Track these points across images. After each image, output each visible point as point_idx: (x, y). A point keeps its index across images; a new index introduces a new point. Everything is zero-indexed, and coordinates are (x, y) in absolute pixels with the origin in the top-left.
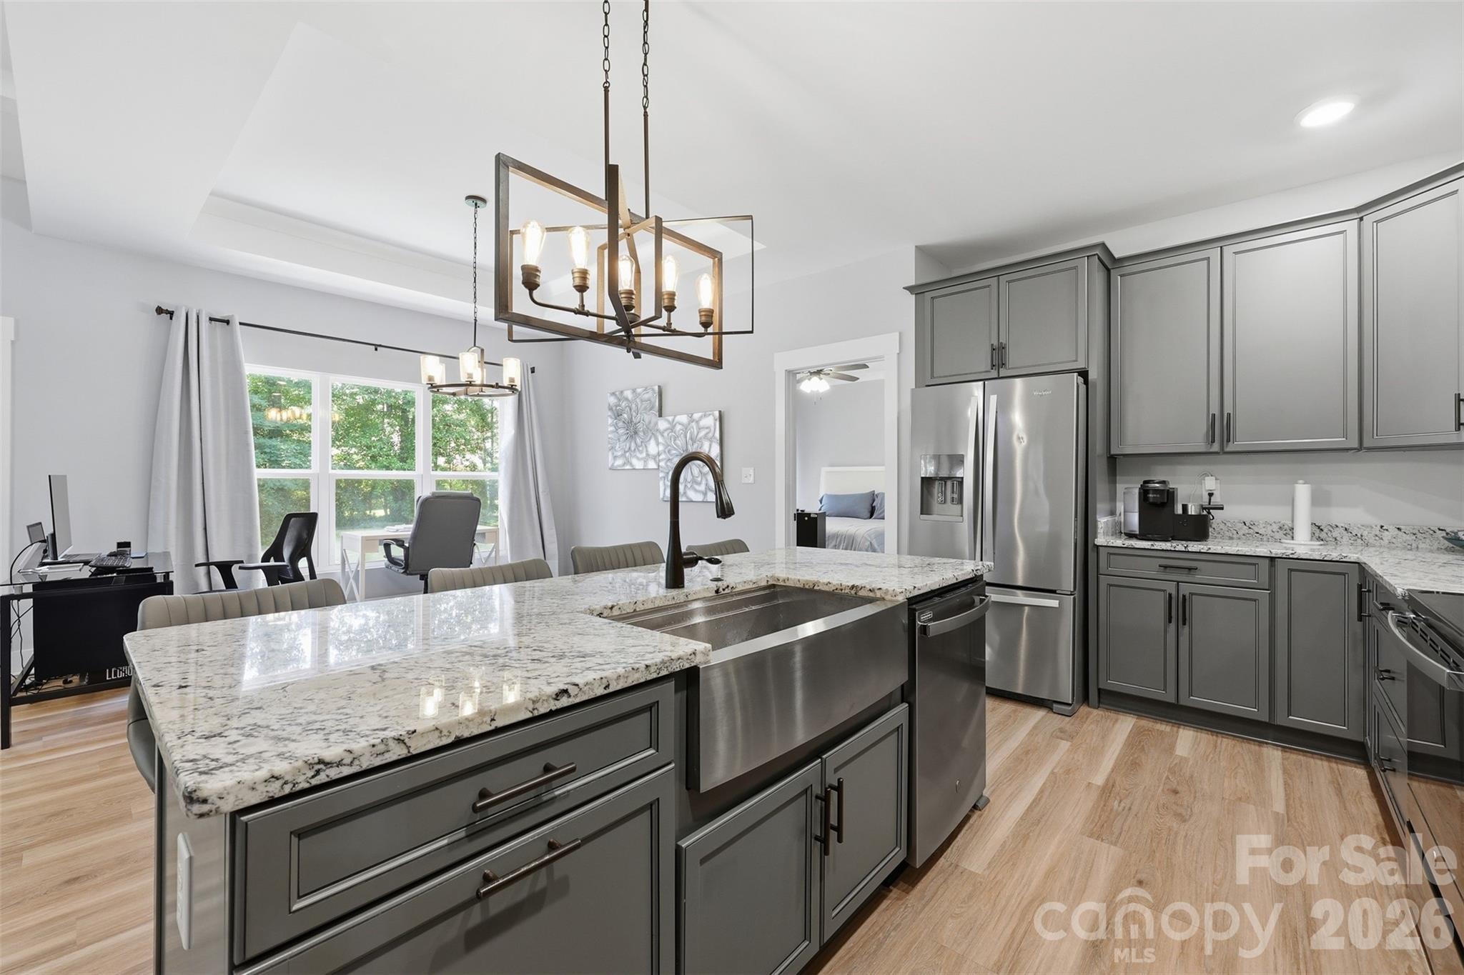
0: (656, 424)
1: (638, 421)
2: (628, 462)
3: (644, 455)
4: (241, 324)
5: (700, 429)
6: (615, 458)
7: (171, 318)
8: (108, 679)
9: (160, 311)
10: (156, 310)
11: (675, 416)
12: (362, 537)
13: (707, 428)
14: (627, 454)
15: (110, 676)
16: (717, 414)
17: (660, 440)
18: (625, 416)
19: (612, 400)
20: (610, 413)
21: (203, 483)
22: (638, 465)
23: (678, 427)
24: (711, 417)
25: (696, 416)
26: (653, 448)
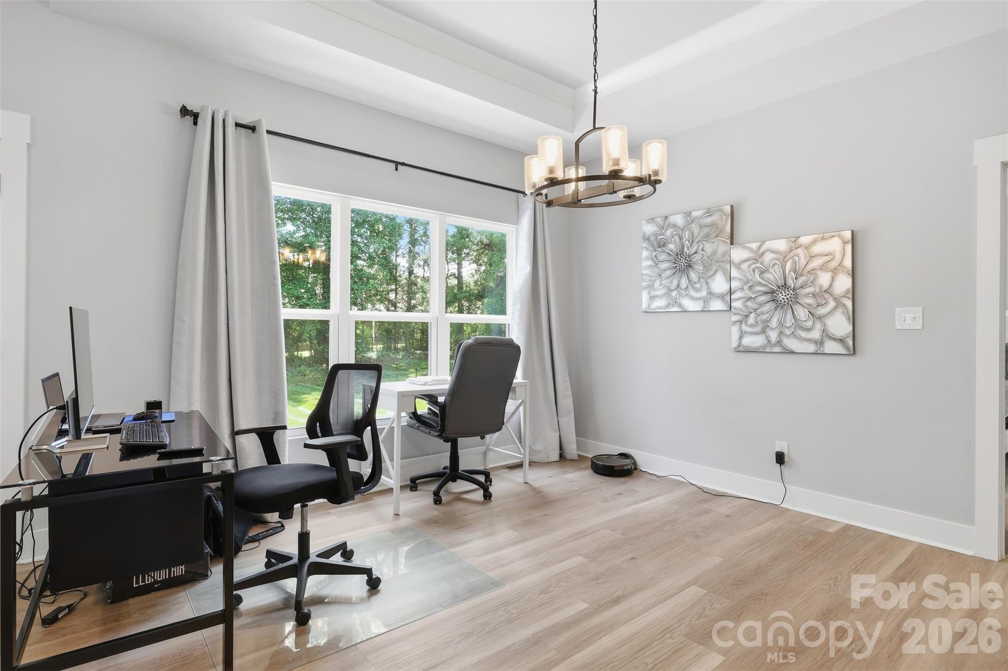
0: (727, 254)
1: (693, 251)
2: (676, 302)
3: (704, 293)
4: (269, 132)
5: (812, 257)
6: (652, 298)
7: (195, 123)
8: (135, 586)
9: (184, 111)
10: (181, 111)
11: (763, 242)
12: (398, 392)
13: (831, 255)
14: (674, 294)
15: (137, 582)
16: (848, 235)
17: (734, 273)
18: (672, 246)
19: (649, 229)
20: (645, 245)
21: (228, 324)
22: (691, 305)
23: (768, 258)
24: (837, 239)
25: (805, 240)
26: (719, 284)
